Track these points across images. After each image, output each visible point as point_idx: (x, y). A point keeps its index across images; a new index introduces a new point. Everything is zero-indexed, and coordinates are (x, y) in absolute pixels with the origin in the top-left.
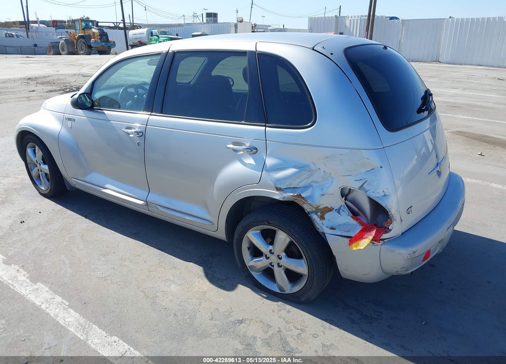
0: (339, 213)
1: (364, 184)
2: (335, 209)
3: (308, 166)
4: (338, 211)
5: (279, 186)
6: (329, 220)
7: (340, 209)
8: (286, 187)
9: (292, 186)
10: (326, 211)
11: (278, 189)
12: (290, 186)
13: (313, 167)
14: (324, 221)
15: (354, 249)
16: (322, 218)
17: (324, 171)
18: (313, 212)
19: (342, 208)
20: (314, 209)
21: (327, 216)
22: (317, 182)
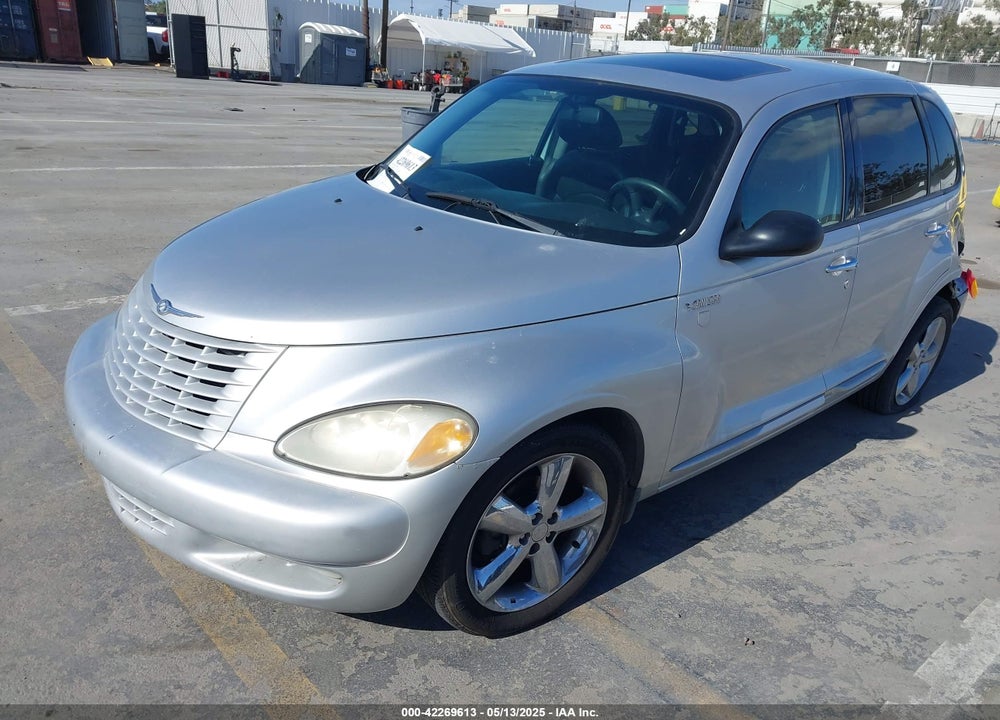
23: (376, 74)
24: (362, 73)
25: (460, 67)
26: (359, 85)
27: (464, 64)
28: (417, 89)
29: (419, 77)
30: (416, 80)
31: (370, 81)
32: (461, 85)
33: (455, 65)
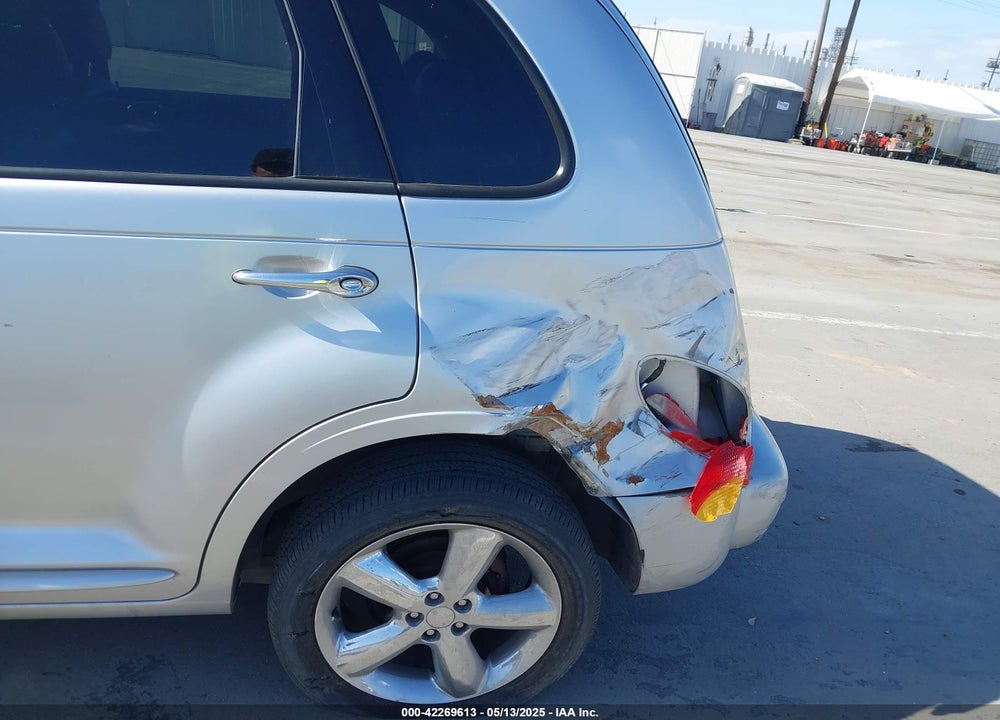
0: (639, 432)
1: (698, 342)
2: (626, 423)
3: (556, 312)
4: (634, 426)
5: (485, 392)
6: (618, 458)
7: (637, 420)
8: (505, 391)
9: (520, 384)
10: (607, 435)
11: (486, 402)
12: (514, 386)
13: (568, 315)
14: (607, 466)
15: (710, 518)
16: (602, 456)
17: (600, 322)
18: (581, 446)
19: (643, 416)
20: (580, 438)
21: (614, 447)
22: (581, 358)
23: (806, 131)
24: (791, 128)
25: (921, 133)
26: (784, 141)
27: (927, 129)
28: (852, 151)
29: (857, 139)
30: (854, 141)
31: (798, 137)
32: (910, 151)
33: (915, 130)
